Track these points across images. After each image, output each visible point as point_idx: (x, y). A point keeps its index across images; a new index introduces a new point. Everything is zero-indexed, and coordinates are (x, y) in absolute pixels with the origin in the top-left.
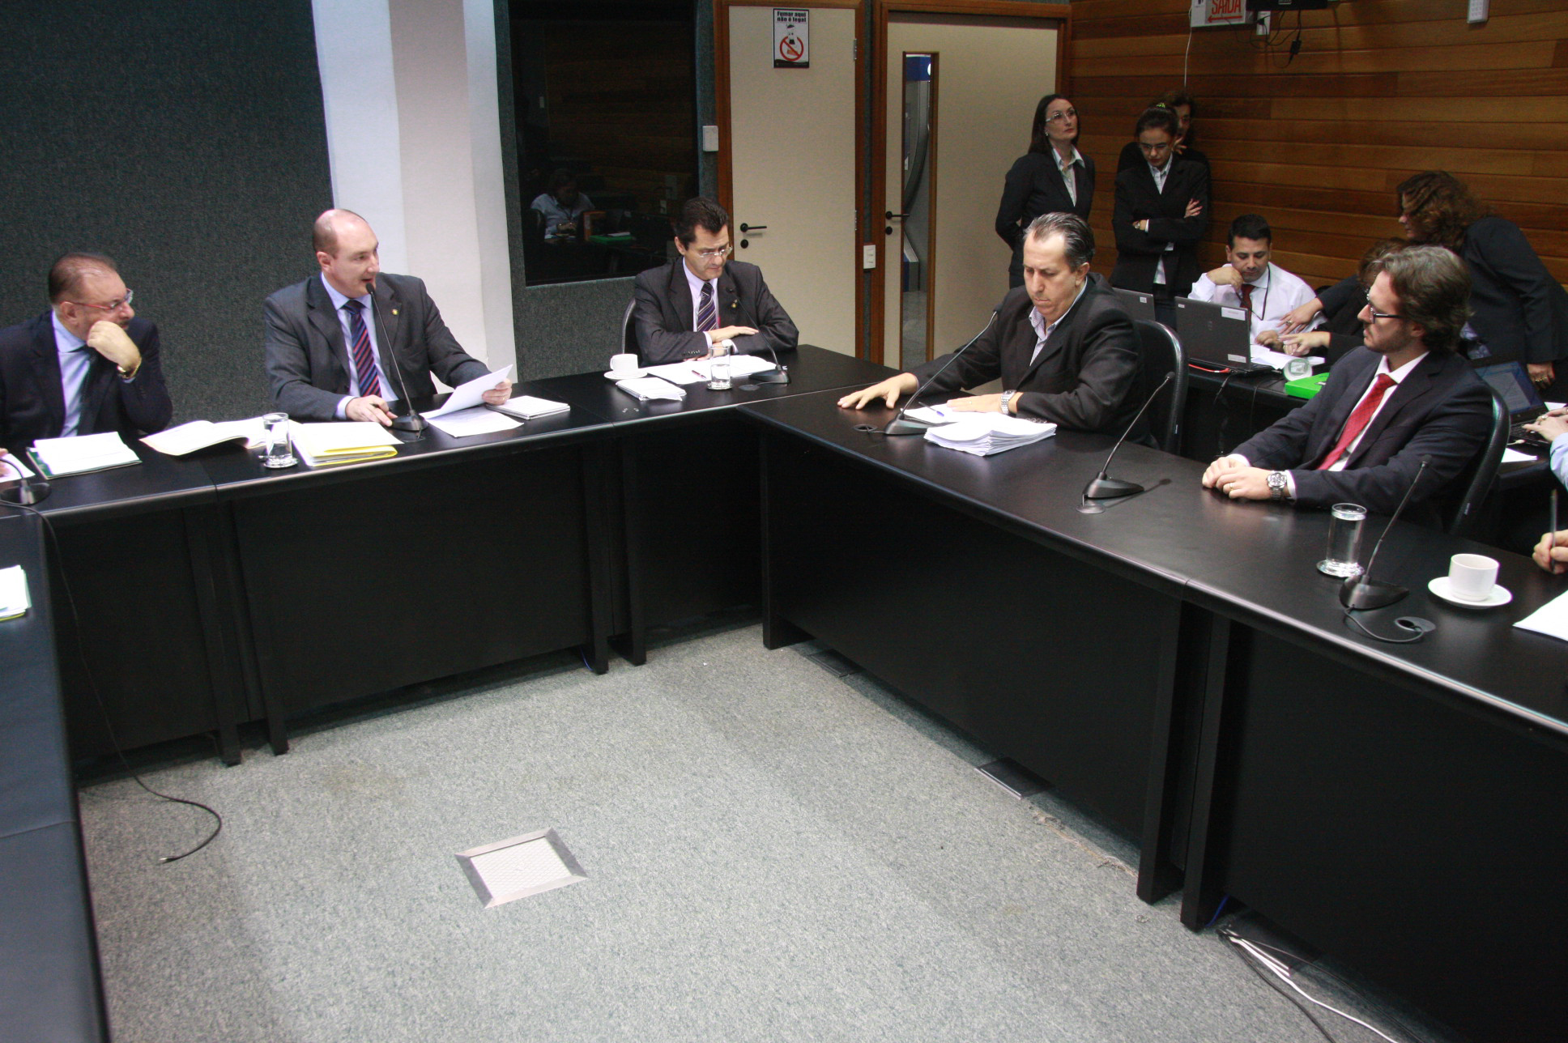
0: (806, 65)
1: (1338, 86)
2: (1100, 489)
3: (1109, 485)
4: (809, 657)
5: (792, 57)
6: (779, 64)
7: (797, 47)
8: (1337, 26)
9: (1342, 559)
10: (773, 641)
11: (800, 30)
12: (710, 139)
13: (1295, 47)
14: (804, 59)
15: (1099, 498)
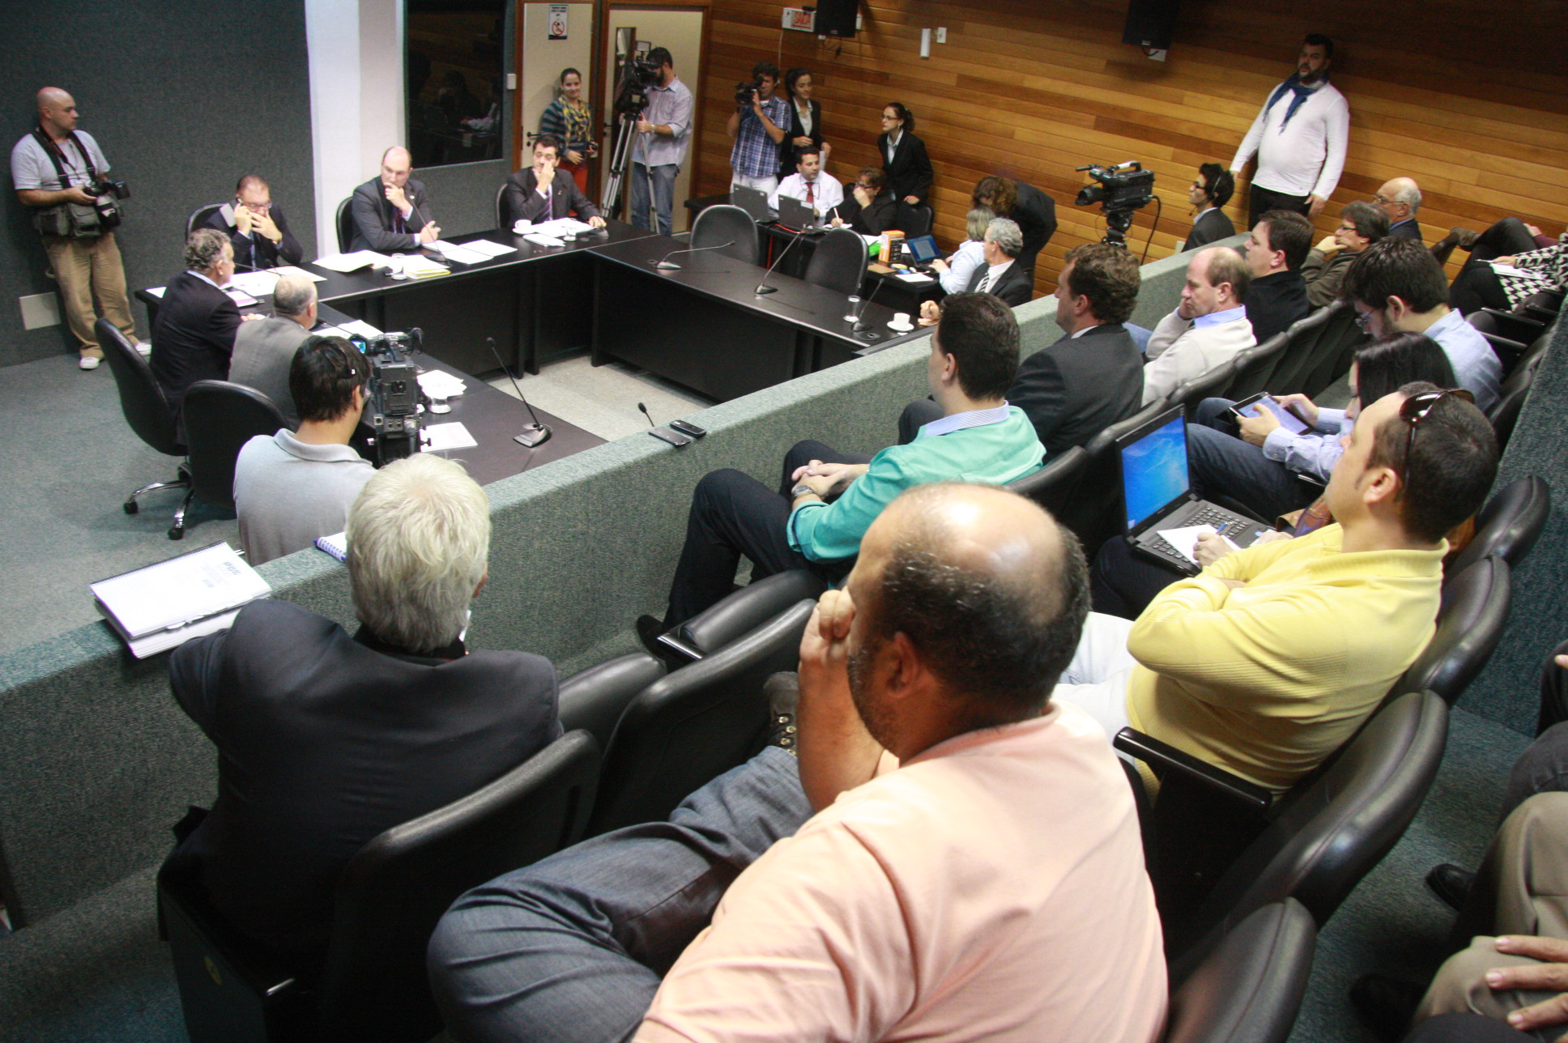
0: (565, 38)
1: (860, 75)
2: (762, 290)
3: (765, 288)
4: (616, 370)
5: (558, 33)
6: (552, 37)
7: (561, 27)
8: (860, 42)
9: (851, 315)
10: (596, 363)
11: (563, 17)
12: (511, 82)
13: (838, 52)
14: (564, 34)
15: (762, 293)
